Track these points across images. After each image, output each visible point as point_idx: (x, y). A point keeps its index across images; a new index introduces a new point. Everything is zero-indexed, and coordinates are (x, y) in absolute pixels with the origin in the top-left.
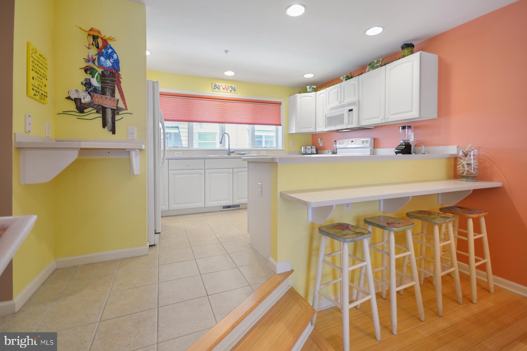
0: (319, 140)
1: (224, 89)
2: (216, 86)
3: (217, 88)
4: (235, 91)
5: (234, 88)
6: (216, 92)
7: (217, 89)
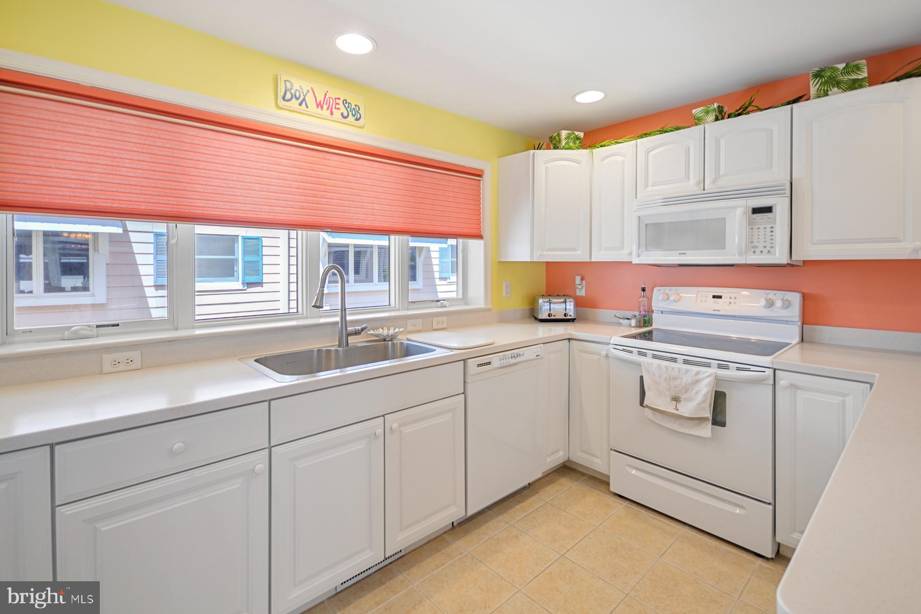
0: (578, 279)
1: (319, 105)
2: (293, 91)
3: (298, 99)
4: (357, 120)
5: (353, 106)
6: (290, 111)
7: (294, 103)
